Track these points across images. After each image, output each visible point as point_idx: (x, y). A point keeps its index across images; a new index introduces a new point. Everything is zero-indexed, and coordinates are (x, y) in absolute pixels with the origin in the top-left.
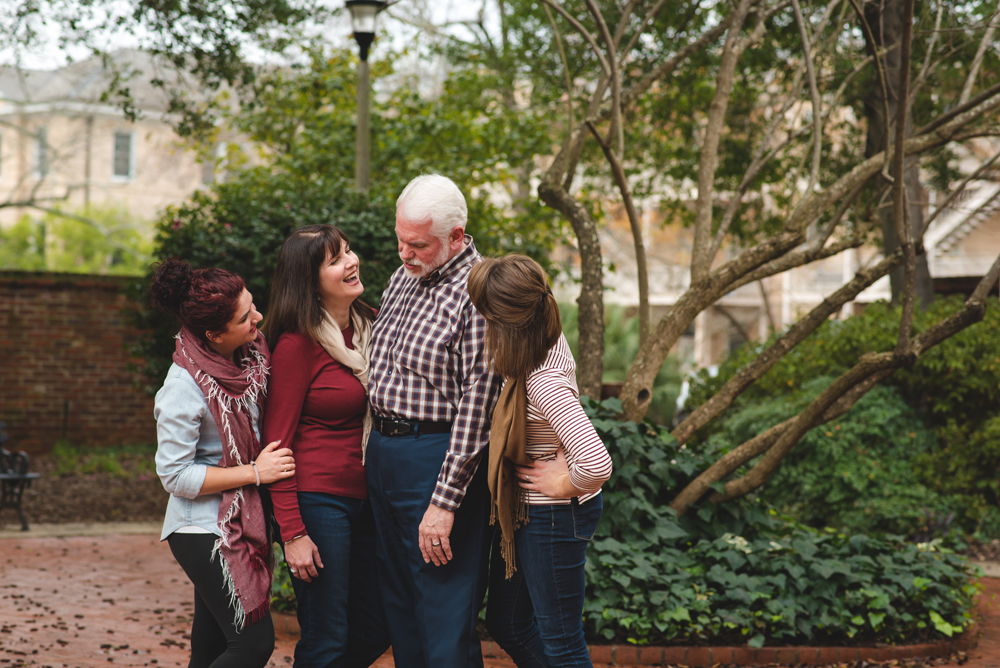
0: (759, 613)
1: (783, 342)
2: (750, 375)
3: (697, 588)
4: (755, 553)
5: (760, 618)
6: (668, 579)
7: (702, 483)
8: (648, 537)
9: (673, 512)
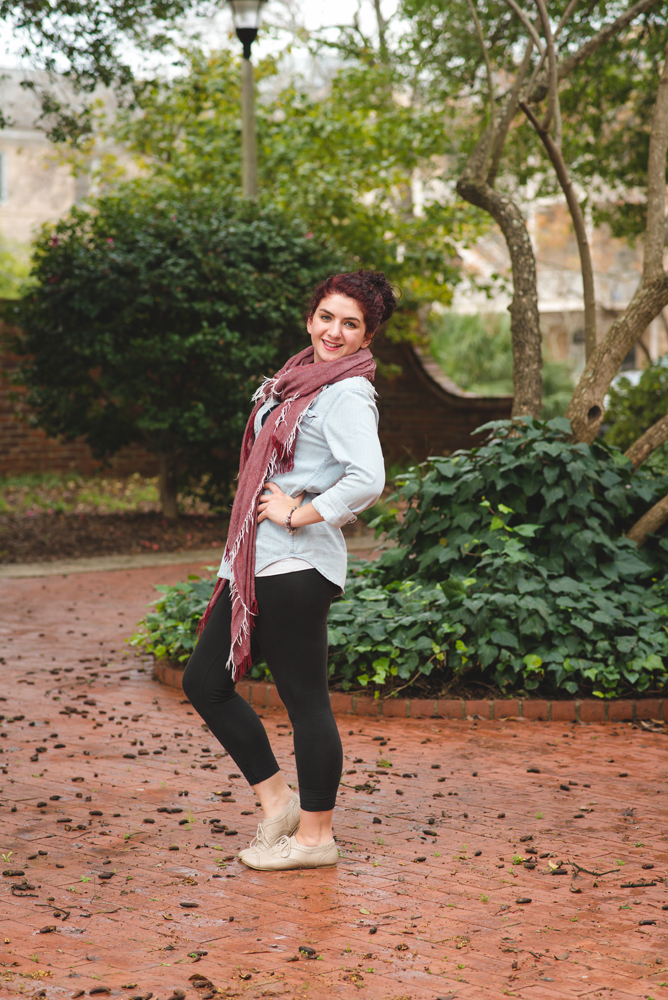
6: (635, 621)
7: (664, 509)
8: (606, 573)
9: (633, 544)
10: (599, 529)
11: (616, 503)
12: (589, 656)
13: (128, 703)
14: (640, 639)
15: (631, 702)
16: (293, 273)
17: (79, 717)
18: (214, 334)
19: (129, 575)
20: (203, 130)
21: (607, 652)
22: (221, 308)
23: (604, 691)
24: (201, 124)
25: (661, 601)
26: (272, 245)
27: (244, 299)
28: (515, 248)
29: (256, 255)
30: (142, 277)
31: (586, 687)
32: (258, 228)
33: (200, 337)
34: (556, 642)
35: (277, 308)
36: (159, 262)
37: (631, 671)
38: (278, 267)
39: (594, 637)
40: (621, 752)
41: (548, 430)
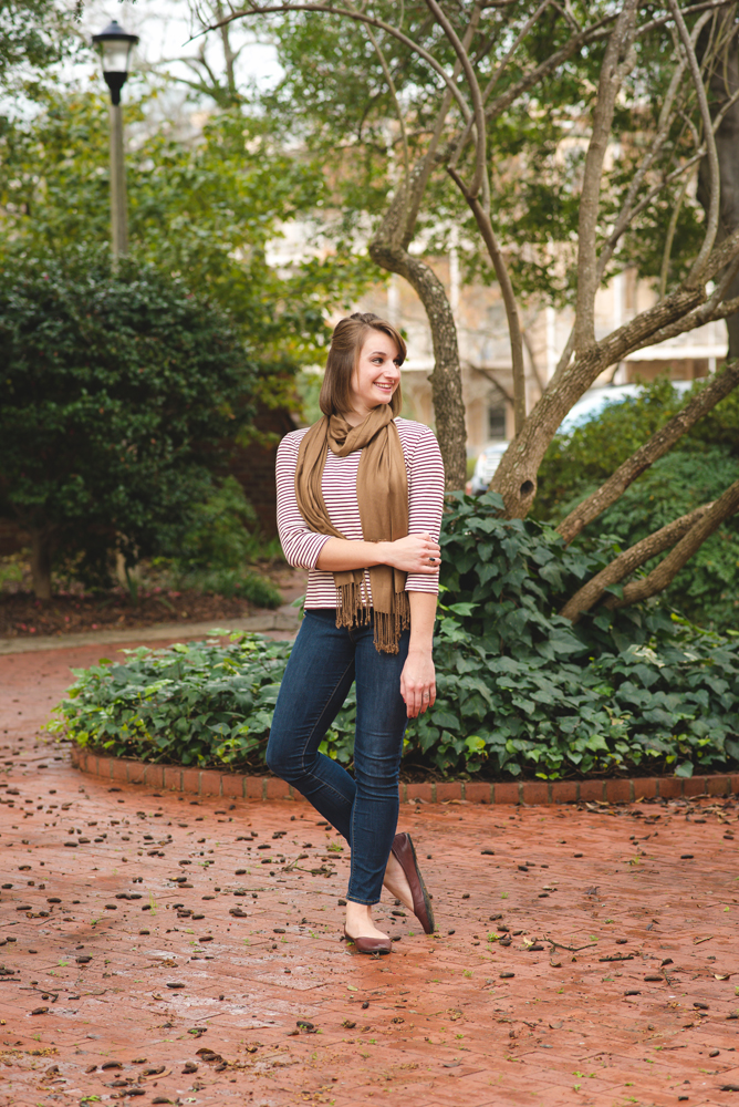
0: (683, 737)
1: (681, 420)
2: (644, 459)
3: (610, 710)
4: (668, 666)
5: (685, 743)
6: (575, 701)
7: (597, 587)
8: (542, 652)
9: (568, 623)
10: (534, 608)
11: (550, 580)
12: (531, 737)
13: (53, 792)
14: (582, 719)
15: (574, 784)
16: (175, 336)
17: (6, 806)
18: (95, 402)
19: (11, 661)
20: (65, 180)
21: (549, 733)
22: (101, 374)
23: (548, 772)
24: (62, 173)
25: (600, 681)
26: (152, 306)
27: (125, 363)
28: (435, 316)
29: (136, 318)
30: (16, 340)
31: (530, 769)
32: (138, 288)
33: (79, 405)
34: (498, 723)
35: (160, 374)
36: (31, 325)
37: (575, 752)
38: (160, 330)
39: (536, 718)
40: (570, 833)
41: (479, 506)
